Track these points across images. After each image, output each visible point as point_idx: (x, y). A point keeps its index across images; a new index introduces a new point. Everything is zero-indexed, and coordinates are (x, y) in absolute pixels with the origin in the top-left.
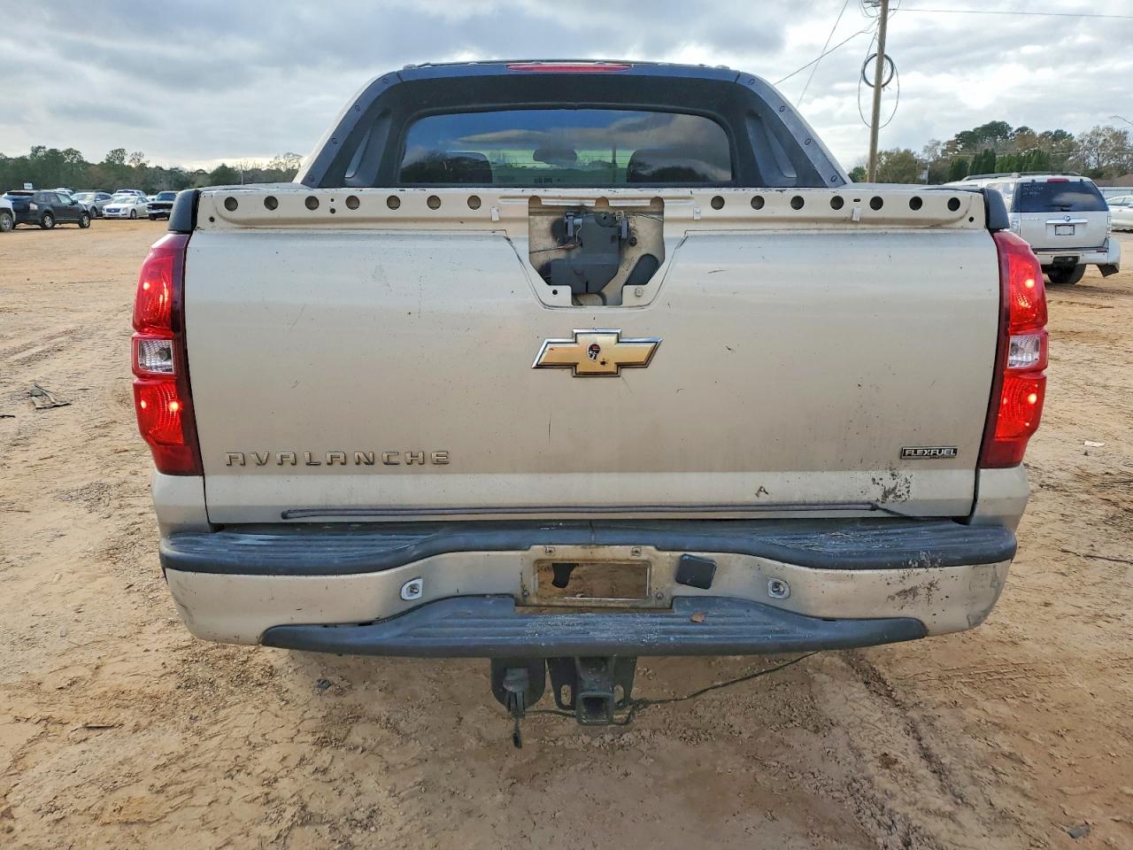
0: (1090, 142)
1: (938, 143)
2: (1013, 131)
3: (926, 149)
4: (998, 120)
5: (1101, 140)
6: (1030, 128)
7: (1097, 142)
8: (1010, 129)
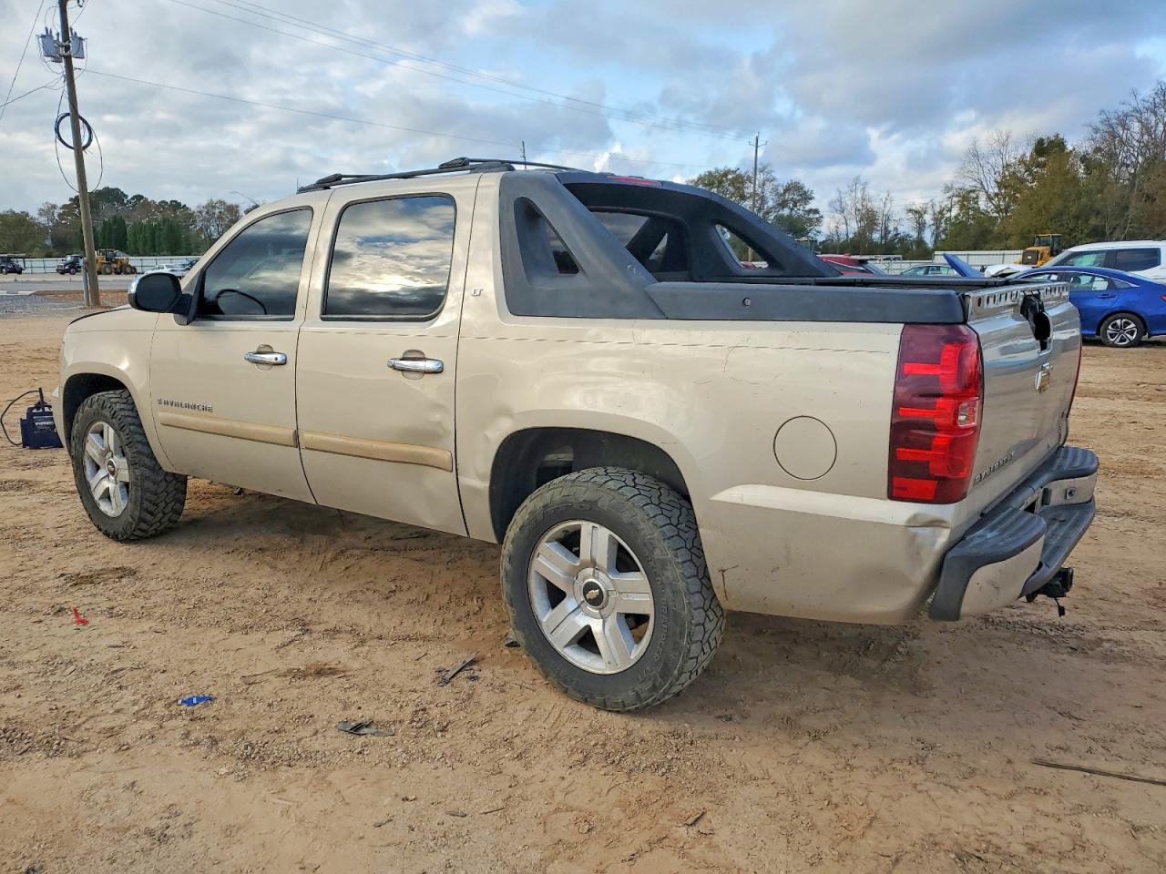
0: (207, 213)
1: (54, 207)
2: (129, 198)
3: (42, 212)
4: (112, 186)
5: (217, 211)
6: (145, 196)
7: (214, 214)
8: (126, 196)
